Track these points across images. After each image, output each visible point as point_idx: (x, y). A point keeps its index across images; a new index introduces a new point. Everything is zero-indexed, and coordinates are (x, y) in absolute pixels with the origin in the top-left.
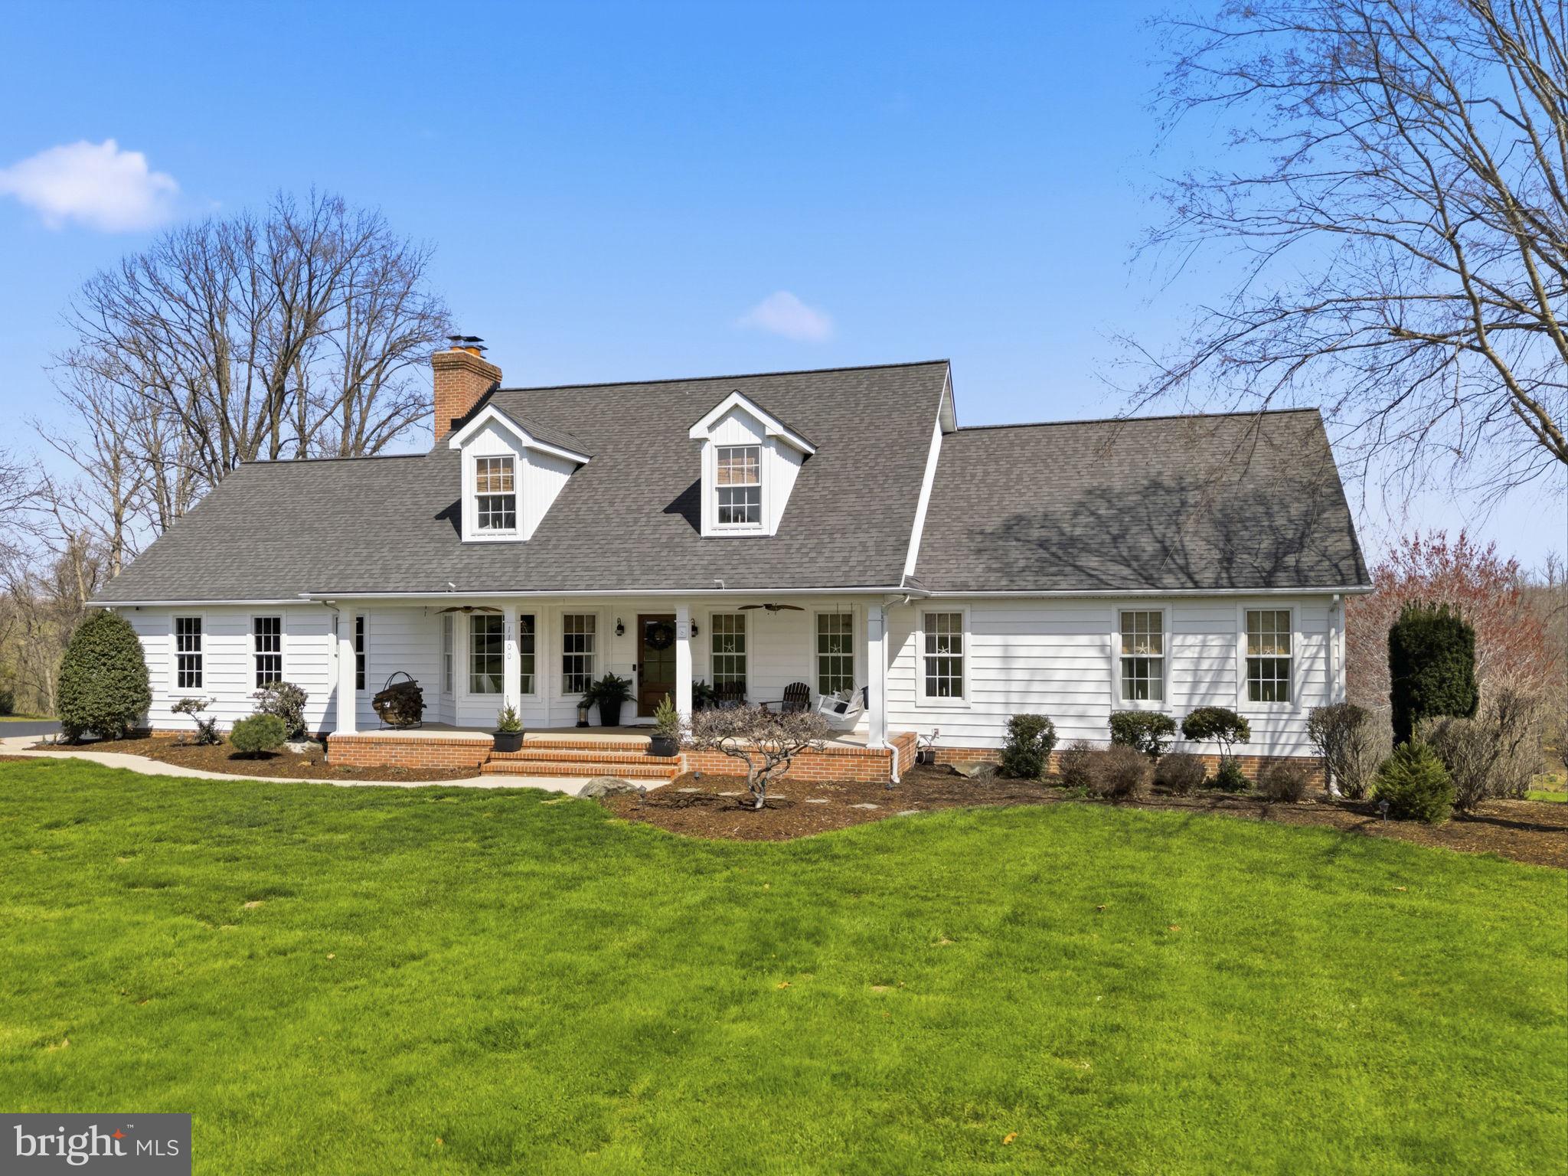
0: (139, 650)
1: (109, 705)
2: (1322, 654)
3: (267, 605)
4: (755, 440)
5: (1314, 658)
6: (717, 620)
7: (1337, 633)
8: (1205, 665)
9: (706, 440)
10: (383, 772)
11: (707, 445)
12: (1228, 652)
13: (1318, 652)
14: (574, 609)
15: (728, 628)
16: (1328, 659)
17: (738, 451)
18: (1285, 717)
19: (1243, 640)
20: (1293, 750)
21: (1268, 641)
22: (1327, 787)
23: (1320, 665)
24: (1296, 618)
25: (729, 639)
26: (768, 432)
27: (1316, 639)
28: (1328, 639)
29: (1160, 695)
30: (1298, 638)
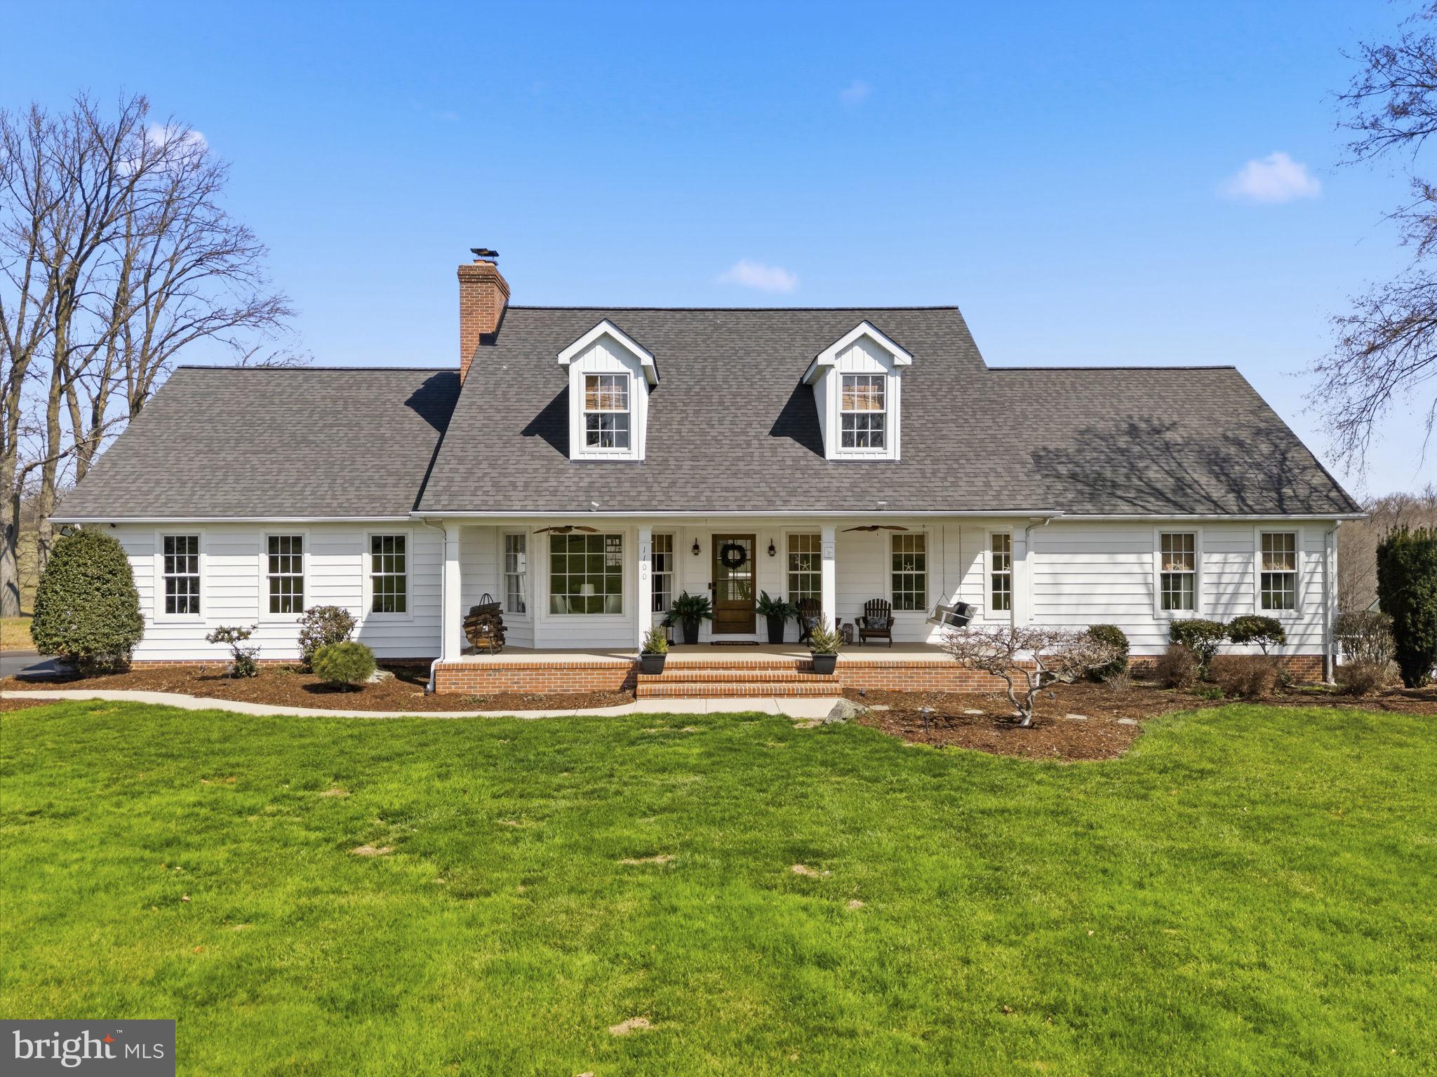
0: (128, 573)
1: (107, 635)
2: (1320, 569)
3: (285, 522)
4: (881, 369)
5: (1313, 573)
6: (793, 540)
7: (1332, 552)
8: (1225, 579)
9: (832, 366)
10: (502, 700)
11: (833, 371)
12: (1246, 567)
13: (1315, 568)
14: (664, 529)
15: (805, 547)
16: (1325, 574)
17: (863, 379)
18: (1291, 622)
19: (1259, 556)
20: (1297, 649)
21: (1278, 559)
22: (1325, 679)
23: (1318, 578)
24: (1301, 540)
25: (805, 558)
26: (897, 362)
27: (1315, 557)
28: (1325, 557)
29: (1191, 605)
30: (1302, 557)
